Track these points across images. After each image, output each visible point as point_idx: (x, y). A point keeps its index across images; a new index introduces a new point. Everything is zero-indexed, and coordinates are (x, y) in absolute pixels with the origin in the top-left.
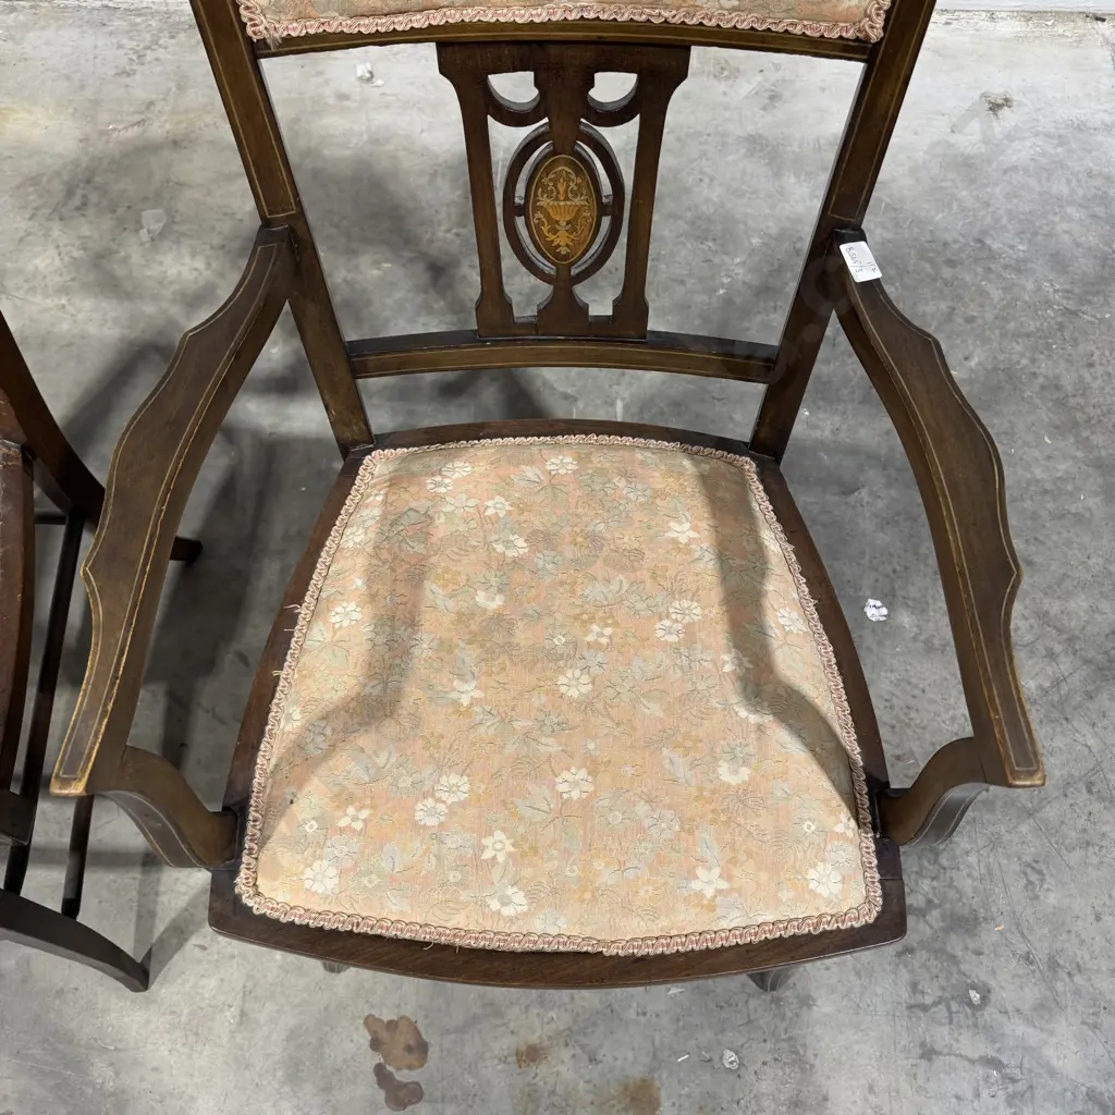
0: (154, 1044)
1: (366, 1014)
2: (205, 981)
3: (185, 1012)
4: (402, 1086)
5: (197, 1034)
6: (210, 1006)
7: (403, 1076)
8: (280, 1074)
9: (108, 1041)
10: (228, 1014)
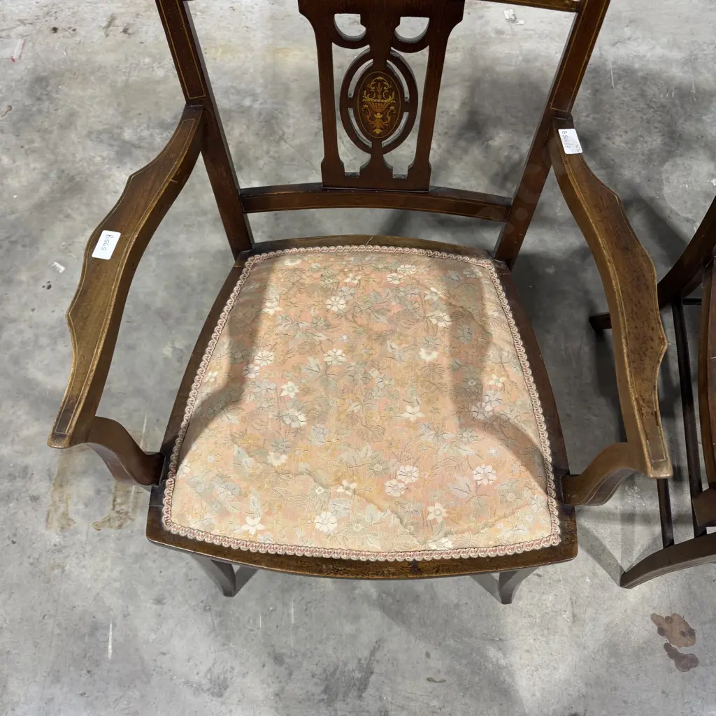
0: (523, 636)
1: (651, 613)
2: (544, 597)
3: (538, 615)
4: (684, 657)
5: (548, 629)
6: (552, 611)
7: (683, 650)
8: (606, 652)
9: (494, 635)
10: (565, 616)
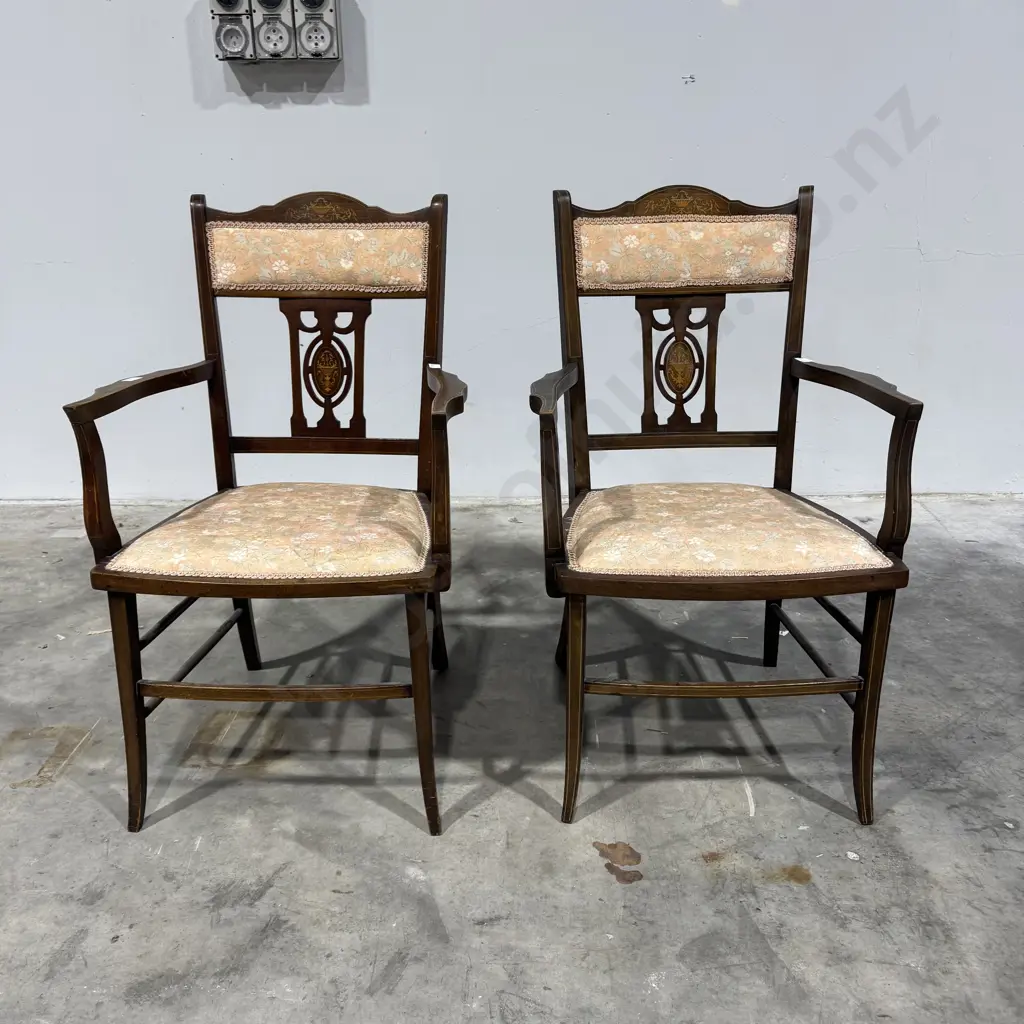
0: (449, 858)
1: (593, 842)
2: (479, 831)
3: (469, 844)
4: (625, 873)
5: (478, 853)
6: (485, 841)
7: (626, 868)
9: (417, 858)
10: (499, 844)
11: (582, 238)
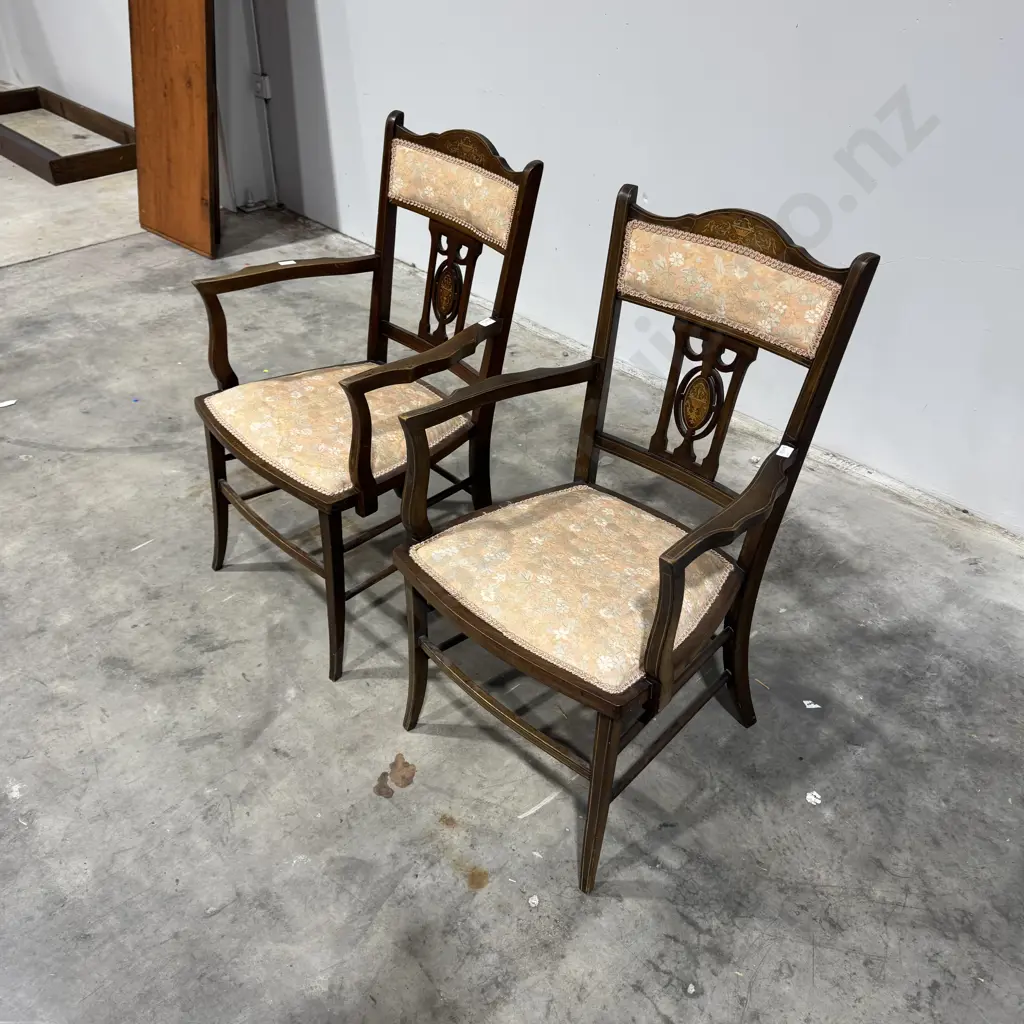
1: (401, 753)
4: (387, 787)
7: (391, 784)
11: (632, 242)
